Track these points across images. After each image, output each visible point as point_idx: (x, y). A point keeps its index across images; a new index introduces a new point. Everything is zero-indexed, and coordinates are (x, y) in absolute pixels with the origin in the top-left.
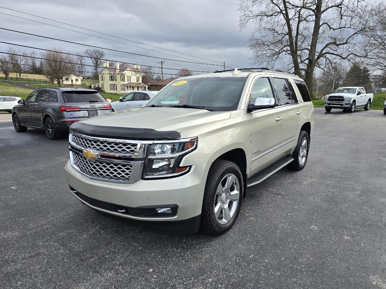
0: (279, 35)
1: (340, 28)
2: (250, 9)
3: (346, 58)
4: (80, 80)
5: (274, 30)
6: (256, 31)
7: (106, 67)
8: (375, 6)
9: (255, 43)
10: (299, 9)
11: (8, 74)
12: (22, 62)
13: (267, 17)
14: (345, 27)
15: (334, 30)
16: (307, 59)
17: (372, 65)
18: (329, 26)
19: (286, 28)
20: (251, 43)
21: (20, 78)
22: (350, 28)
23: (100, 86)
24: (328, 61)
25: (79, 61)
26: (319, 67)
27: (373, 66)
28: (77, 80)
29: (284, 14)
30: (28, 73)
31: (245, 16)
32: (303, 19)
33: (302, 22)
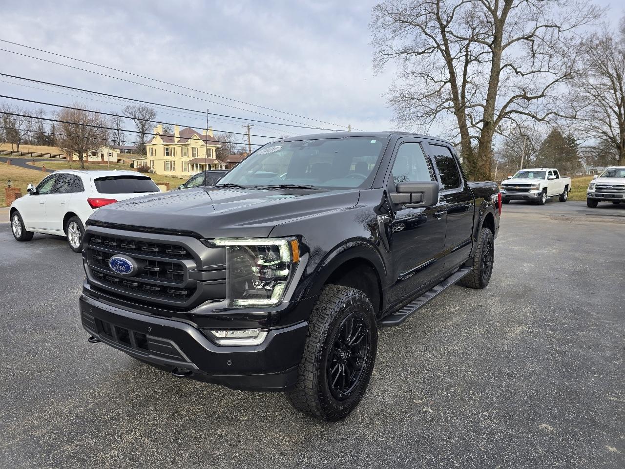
0: (436, 82)
1: (532, 72)
2: (389, 43)
3: (543, 119)
4: (115, 155)
5: (428, 75)
6: (400, 77)
7: (159, 134)
8: (586, 38)
9: (398, 95)
10: (466, 42)
12: (21, 126)
13: (416, 55)
14: (540, 71)
15: (523, 75)
16: (481, 121)
17: (582, 131)
18: (515, 70)
19: (447, 72)
20: (391, 96)
21: (18, 152)
22: (548, 71)
23: (149, 165)
24: (514, 124)
25: (115, 125)
26: (501, 134)
27: (584, 132)
28: (110, 155)
29: (443, 50)
30: (31, 144)
31: (381, 54)
32: (473, 58)
33: (472, 64)
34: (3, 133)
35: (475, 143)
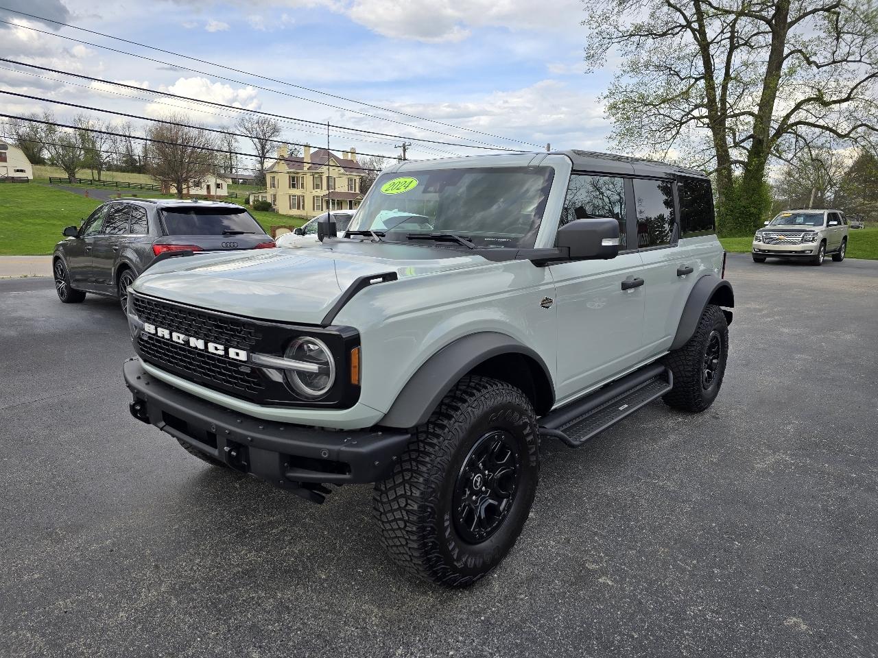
0: (682, 79)
1: (834, 62)
2: (613, 20)
4: (225, 186)
5: (670, 69)
6: (627, 72)
7: (282, 158)
9: (623, 99)
10: (732, 17)
11: (74, 174)
12: (104, 146)
13: (653, 38)
14: (846, 60)
15: (818, 67)
16: (749, 138)
18: (807, 59)
19: (700, 63)
20: (612, 101)
21: (99, 180)
22: (860, 61)
23: (269, 200)
24: (801, 143)
25: (226, 145)
26: (780, 157)
28: (218, 186)
29: (696, 30)
30: (117, 171)
31: (600, 37)
32: (741, 42)
33: (739, 50)
34: (79, 155)
35: (738, 172)
